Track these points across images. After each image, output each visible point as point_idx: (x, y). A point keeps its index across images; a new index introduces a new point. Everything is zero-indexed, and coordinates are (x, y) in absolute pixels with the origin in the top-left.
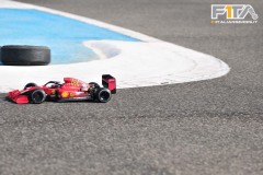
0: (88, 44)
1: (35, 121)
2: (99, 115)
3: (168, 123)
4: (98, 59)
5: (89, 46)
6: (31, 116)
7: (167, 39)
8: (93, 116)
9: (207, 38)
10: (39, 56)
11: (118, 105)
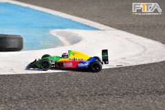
0: (54, 32)
1: (11, 99)
2: (65, 94)
3: (123, 100)
4: (63, 45)
5: (55, 35)
6: (8, 95)
7: (120, 28)
8: (60, 94)
9: (155, 27)
10: (13, 44)
11: (81, 85)
